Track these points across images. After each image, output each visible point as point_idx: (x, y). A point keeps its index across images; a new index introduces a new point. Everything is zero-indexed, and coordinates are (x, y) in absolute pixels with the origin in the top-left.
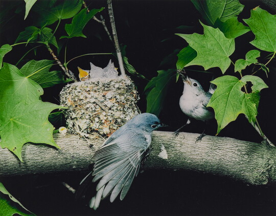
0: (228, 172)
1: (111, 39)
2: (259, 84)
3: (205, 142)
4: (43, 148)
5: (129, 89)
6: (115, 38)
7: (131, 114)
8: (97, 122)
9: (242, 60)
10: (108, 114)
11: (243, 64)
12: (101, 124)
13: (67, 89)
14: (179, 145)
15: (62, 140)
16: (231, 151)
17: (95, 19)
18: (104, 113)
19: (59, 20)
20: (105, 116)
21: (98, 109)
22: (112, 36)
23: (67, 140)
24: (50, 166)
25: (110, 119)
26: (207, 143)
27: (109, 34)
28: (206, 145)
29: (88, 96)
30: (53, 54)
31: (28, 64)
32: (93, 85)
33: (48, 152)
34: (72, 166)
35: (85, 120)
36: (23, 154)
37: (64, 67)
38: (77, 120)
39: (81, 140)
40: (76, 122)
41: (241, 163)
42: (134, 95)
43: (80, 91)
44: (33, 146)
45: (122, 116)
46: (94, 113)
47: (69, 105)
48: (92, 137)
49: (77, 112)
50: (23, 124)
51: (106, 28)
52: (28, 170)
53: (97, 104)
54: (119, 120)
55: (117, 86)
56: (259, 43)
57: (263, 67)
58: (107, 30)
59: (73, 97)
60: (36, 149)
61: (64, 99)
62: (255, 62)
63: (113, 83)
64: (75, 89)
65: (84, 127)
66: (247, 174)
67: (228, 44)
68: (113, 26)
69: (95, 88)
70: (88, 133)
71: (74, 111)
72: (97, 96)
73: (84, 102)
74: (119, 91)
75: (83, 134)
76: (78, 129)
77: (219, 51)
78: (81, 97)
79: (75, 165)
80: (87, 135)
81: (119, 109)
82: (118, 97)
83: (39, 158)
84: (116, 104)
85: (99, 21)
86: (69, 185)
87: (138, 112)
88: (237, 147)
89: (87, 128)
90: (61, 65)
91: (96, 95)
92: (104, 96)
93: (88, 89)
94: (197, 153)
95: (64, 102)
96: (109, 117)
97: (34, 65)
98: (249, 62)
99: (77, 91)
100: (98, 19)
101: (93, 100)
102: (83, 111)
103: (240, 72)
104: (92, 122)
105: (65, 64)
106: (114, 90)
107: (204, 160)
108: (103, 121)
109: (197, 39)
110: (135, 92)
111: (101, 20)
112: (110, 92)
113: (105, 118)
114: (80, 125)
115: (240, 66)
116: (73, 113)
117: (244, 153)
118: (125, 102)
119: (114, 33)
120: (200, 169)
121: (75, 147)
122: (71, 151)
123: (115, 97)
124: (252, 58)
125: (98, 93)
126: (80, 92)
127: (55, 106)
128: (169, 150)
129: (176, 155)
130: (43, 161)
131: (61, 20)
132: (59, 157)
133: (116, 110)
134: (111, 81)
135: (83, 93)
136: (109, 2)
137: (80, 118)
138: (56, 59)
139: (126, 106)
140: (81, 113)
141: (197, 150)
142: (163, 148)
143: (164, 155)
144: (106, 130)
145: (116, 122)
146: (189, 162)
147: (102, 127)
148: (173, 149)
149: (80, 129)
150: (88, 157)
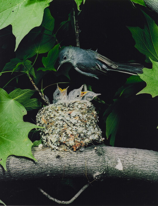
3: (153, 157)
5: (89, 110)
7: (92, 130)
8: (65, 136)
10: (73, 129)
12: (68, 137)
13: (42, 111)
14: (132, 159)
15: (39, 153)
18: (70, 128)
19: (37, 54)
20: (71, 130)
21: (66, 125)
23: (43, 153)
24: (29, 174)
26: (154, 157)
28: (153, 159)
29: (57, 114)
30: (32, 82)
31: (15, 91)
32: (61, 106)
33: (27, 162)
34: (47, 174)
35: (55, 134)
36: (8, 164)
37: (41, 92)
38: (49, 135)
39: (53, 153)
40: (48, 137)
42: (95, 115)
43: (51, 111)
45: (85, 131)
46: (62, 129)
47: (43, 123)
48: (61, 149)
49: (49, 129)
50: (8, 140)
52: (11, 177)
53: (64, 121)
54: (82, 135)
55: (80, 107)
59: (46, 116)
61: (39, 120)
63: (76, 104)
64: (47, 110)
65: (54, 140)
69: (63, 108)
70: (58, 146)
71: (47, 128)
72: (64, 114)
73: (54, 120)
74: (82, 111)
75: (53, 147)
76: (50, 143)
78: (52, 116)
79: (49, 174)
80: (57, 148)
81: (81, 125)
82: (81, 115)
83: (20, 167)
84: (79, 121)
86: (43, 190)
87: (98, 129)
89: (56, 142)
92: (69, 114)
93: (57, 109)
94: (146, 166)
95: (39, 122)
96: (74, 132)
97: (19, 92)
99: (48, 111)
101: (60, 118)
102: (53, 127)
104: (60, 136)
105: (42, 90)
106: (77, 110)
107: (152, 172)
108: (69, 135)
110: (95, 113)
112: (74, 111)
113: (71, 133)
114: (51, 139)
116: (46, 130)
118: (87, 120)
120: (149, 179)
121: (49, 159)
122: (46, 162)
123: (79, 115)
125: (64, 112)
126: (51, 112)
127: (34, 126)
128: (124, 163)
129: (129, 167)
130: (23, 170)
131: (39, 54)
132: (36, 166)
133: (79, 126)
134: (74, 103)
135: (53, 112)
136: (77, 40)
137: (52, 133)
138: (35, 86)
139: (87, 124)
140: (52, 129)
141: (146, 163)
142: (119, 161)
143: (120, 167)
144: (71, 143)
145: (79, 136)
146: (140, 173)
147: (68, 140)
148: (127, 162)
149: (52, 143)
150: (59, 167)
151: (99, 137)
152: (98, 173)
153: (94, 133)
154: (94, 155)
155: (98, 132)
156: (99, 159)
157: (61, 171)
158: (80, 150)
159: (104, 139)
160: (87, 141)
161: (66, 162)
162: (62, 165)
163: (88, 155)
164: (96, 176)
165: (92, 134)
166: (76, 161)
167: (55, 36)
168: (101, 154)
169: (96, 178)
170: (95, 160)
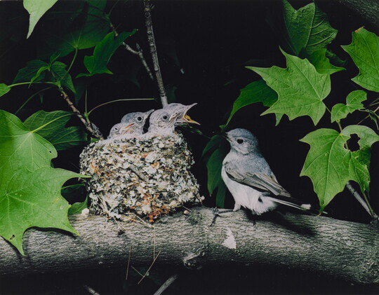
0: (324, 266)
1: (152, 77)
2: (368, 136)
4: (54, 236)
5: (178, 148)
6: (158, 75)
7: (182, 185)
8: (133, 197)
9: (341, 104)
10: (149, 185)
11: (343, 111)
15: (82, 224)
16: (327, 235)
17: (129, 49)
18: (143, 184)
19: (75, 51)
20: (145, 188)
21: (135, 178)
22: (154, 72)
23: (89, 223)
24: (66, 262)
25: (152, 192)
27: (149, 70)
29: (119, 159)
30: (68, 100)
31: (34, 116)
32: (128, 144)
33: (62, 241)
34: (98, 261)
35: (116, 194)
36: (26, 245)
37: (85, 118)
38: (104, 194)
39: (110, 223)
40: (103, 197)
41: (342, 252)
42: (187, 158)
43: (109, 152)
44: (40, 232)
45: (170, 188)
46: (128, 185)
47: (92, 173)
48: (126, 219)
49: (104, 183)
50: (24, 202)
51: (144, 62)
52: (33, 267)
53: (132, 171)
54: (165, 194)
55: (161, 145)
56: (364, 79)
57: (371, 114)
58: (146, 65)
59: (98, 161)
60: (45, 237)
62: (361, 107)
63: (156, 141)
64: (102, 150)
65: (114, 204)
66: (350, 268)
67: (321, 82)
68: (155, 58)
69: (131, 148)
70: (120, 213)
71: (99, 181)
72: (132, 160)
73: (114, 168)
75: (112, 215)
76: (106, 207)
77: (309, 92)
78: (110, 161)
79: (102, 260)
80: (119, 216)
81: (164, 177)
82: (163, 160)
83: (49, 250)
84: (161, 171)
85: (134, 52)
86: (93, 289)
87: (193, 181)
88: (336, 229)
89: (118, 206)
90: (80, 116)
91: (131, 157)
92: (143, 159)
93: (119, 150)
94: (279, 239)
95: (85, 168)
96: (150, 189)
97: (43, 117)
98: (351, 108)
99: (103, 152)
100: (133, 49)
101: (126, 166)
102: (112, 181)
103: (338, 122)
104: (126, 197)
105: (86, 115)
106: (158, 151)
107: (288, 250)
108: (142, 196)
109: (276, 75)
110: (187, 153)
111: (138, 51)
112: (151, 153)
113: (145, 191)
114: (108, 201)
115: (338, 114)
116: (98, 184)
117: (346, 238)
118: (174, 167)
119: (156, 69)
120: (283, 263)
121: (101, 234)
122: (96, 239)
123: (159, 160)
124: (355, 102)
125: (134, 155)
126: (107, 154)
127: (71, 175)
128: (239, 236)
129: (248, 243)
130: (55, 255)
131: (79, 50)
132: (78, 248)
133: (160, 180)
134: (153, 138)
135: (112, 155)
136: (148, 23)
137: (109, 191)
138: (73, 107)
139: (175, 174)
140: (109, 185)
141: (279, 235)
142: (229, 233)
143: (230, 243)
144: (146, 209)
145: (161, 197)
146: (267, 252)
147: (140, 203)
148: (243, 234)
149: (109, 207)
150: (120, 248)
151: (195, 195)
152: (191, 256)
153: (186, 191)
154: (184, 224)
155: (192, 188)
156: (193, 231)
157: (123, 254)
158: (162, 220)
159: (203, 198)
160: (173, 204)
161: (132, 238)
162: (126, 244)
163: (173, 224)
164: (189, 261)
165: (183, 192)
166: (151, 235)
167: (107, 17)
168: (197, 222)
169: (189, 264)
170: (185, 233)
